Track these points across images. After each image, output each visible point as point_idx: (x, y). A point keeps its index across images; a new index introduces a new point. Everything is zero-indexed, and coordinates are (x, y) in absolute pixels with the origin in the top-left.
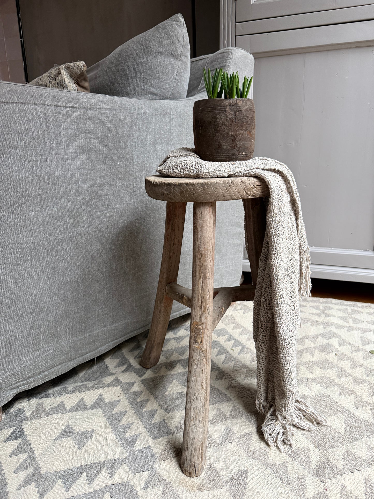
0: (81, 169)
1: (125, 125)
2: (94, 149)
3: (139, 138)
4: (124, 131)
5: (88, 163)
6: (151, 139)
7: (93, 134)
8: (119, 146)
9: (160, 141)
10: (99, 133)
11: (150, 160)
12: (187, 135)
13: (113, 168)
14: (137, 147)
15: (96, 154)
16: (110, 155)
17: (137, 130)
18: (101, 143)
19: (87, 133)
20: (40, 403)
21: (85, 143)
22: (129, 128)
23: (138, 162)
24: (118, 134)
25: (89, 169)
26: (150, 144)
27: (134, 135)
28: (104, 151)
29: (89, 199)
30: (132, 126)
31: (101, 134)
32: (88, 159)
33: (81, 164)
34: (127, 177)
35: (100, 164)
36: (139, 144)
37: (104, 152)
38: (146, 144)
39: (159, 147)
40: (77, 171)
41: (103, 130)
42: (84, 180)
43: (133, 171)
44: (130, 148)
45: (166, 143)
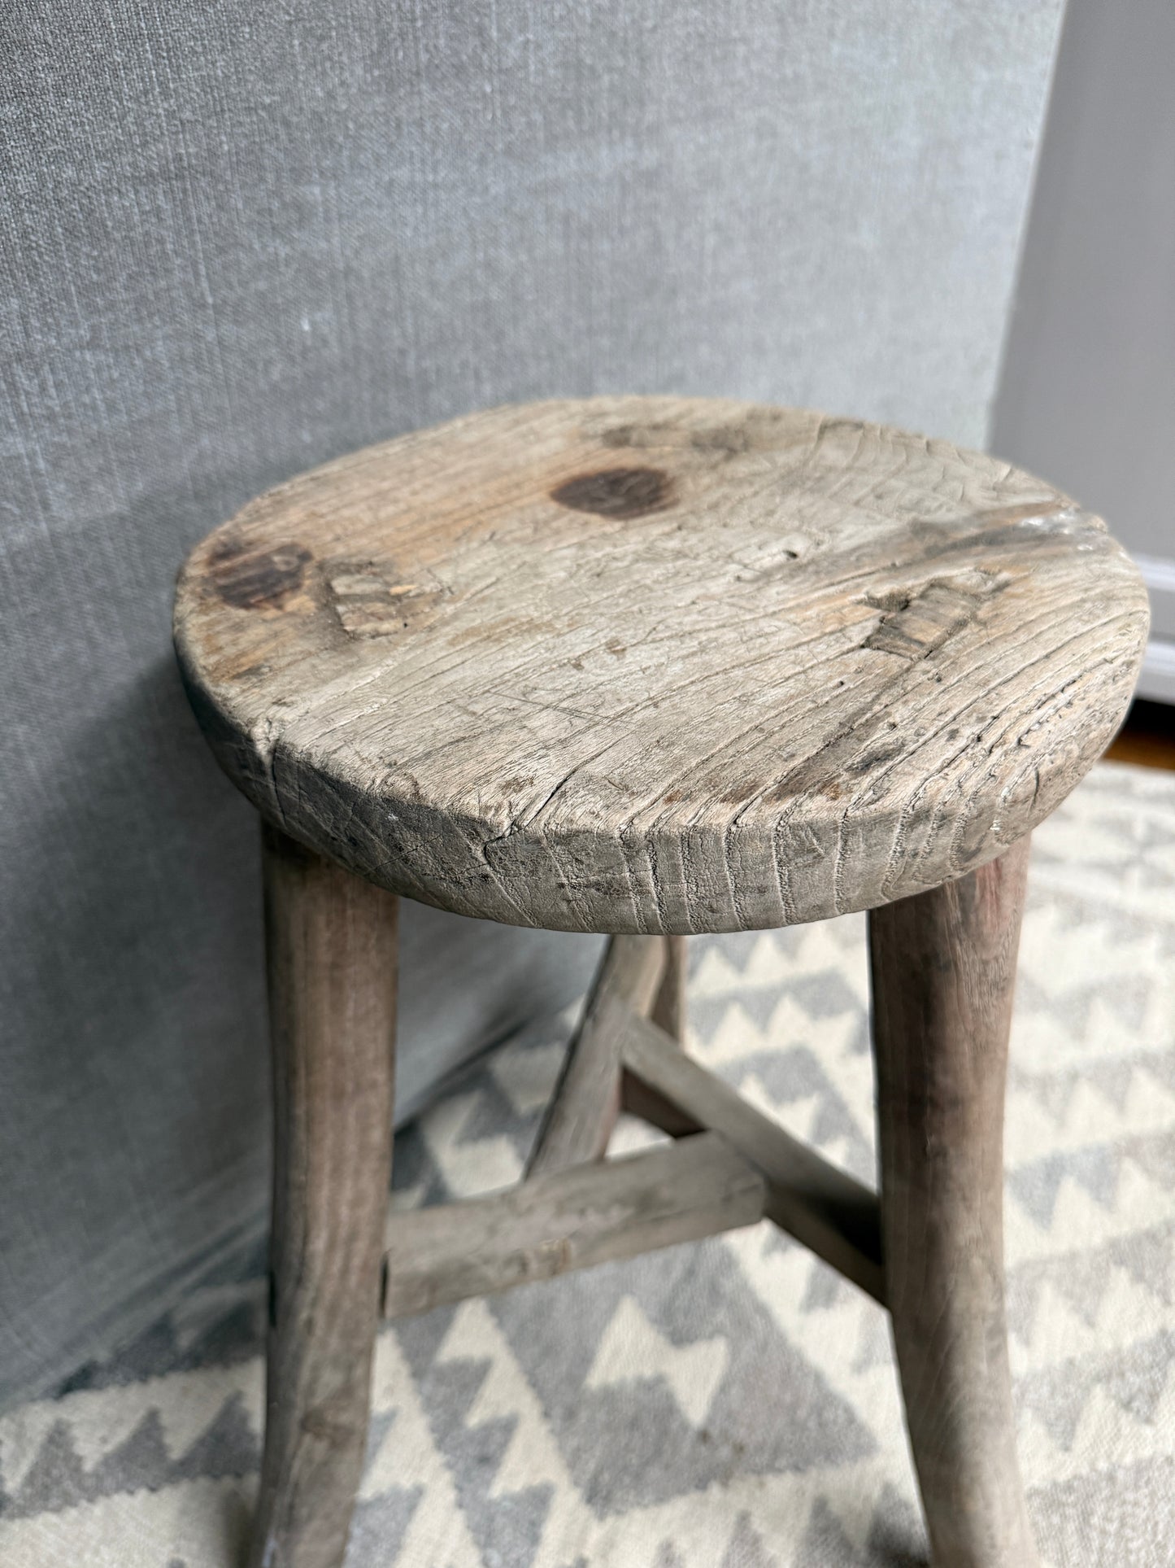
0: (51, 417)
1: (331, 48)
2: (124, 266)
3: (437, 130)
4: (330, 96)
5: (98, 370)
6: (519, 121)
7: (100, 156)
8: (298, 207)
9: (571, 124)
10: (144, 144)
11: (506, 259)
12: (741, 50)
13: (269, 363)
14: (424, 192)
15: (141, 300)
16: (244, 284)
17: (418, 74)
18: (174, 216)
19: (56, 158)
20: (59, 1422)
21: (52, 236)
22: (359, 71)
23: (433, 285)
24: (287, 124)
25: (112, 408)
26: (508, 151)
27: (402, 111)
28: (195, 264)
29: (139, 584)
30: (384, 43)
31: (164, 147)
32: (93, 344)
33: (43, 389)
34: (366, 396)
35: (182, 359)
36: (435, 170)
37: (197, 274)
38: (482, 161)
39: (566, 164)
40: (27, 437)
41: (171, 115)
42: (85, 484)
43: (402, 352)
44: (380, 206)
45: (610, 131)
